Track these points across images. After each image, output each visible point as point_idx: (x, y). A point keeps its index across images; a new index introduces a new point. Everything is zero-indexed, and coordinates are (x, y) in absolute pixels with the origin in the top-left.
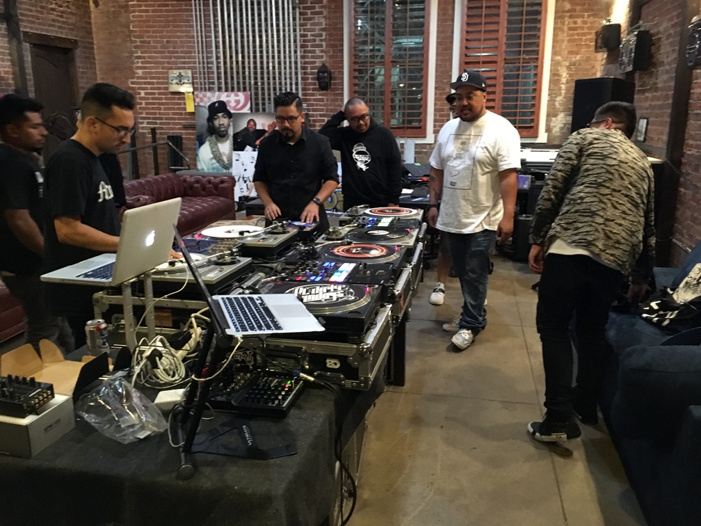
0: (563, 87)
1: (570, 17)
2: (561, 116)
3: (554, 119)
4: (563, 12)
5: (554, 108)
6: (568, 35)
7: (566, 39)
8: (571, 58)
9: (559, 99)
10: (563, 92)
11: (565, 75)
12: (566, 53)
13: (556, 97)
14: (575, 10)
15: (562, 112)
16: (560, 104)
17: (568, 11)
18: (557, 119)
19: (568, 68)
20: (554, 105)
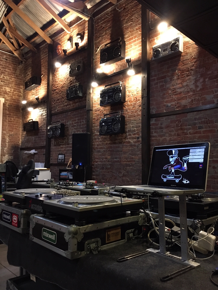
0: (7, 144)
1: (9, 117)
2: (7, 156)
3: (4, 157)
4: (6, 114)
5: (3, 152)
6: (8, 124)
7: (8, 125)
8: (10, 133)
9: (5, 149)
10: (7, 146)
11: (7, 139)
12: (8, 130)
13: (4, 148)
14: (11, 115)
15: (7, 154)
16: (6, 151)
17: (8, 114)
18: (5, 157)
19: (9, 136)
20: (4, 151)
